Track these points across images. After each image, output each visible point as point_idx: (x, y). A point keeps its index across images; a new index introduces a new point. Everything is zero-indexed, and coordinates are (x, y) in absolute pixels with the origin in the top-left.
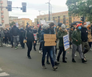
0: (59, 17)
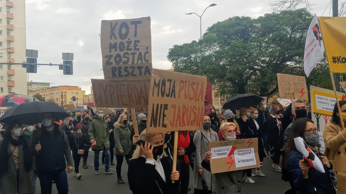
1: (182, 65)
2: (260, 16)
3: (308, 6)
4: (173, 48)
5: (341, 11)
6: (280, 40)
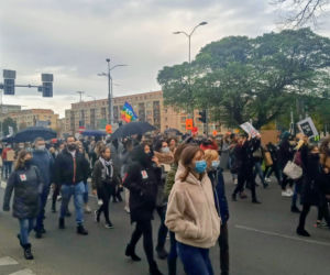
6: (282, 62)
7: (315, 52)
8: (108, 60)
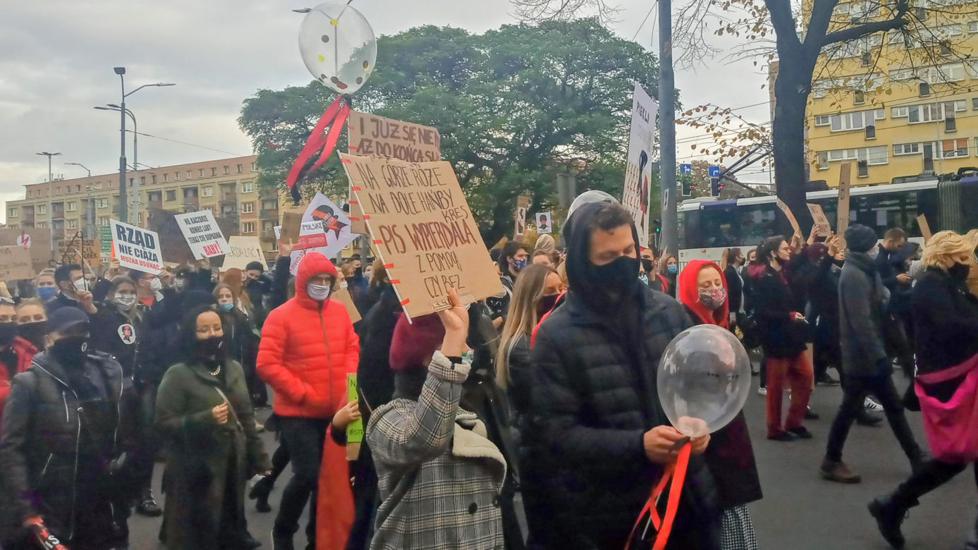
0: (195, 191)
1: (281, 144)
2: (490, 30)
3: (603, 12)
4: (256, 97)
5: (678, 28)
6: (539, 91)
7: (610, 75)
8: (120, 71)
